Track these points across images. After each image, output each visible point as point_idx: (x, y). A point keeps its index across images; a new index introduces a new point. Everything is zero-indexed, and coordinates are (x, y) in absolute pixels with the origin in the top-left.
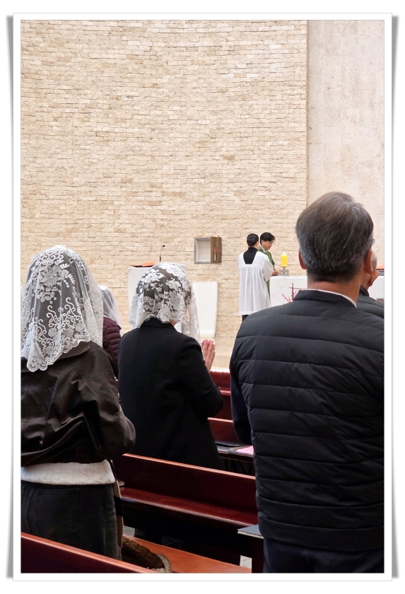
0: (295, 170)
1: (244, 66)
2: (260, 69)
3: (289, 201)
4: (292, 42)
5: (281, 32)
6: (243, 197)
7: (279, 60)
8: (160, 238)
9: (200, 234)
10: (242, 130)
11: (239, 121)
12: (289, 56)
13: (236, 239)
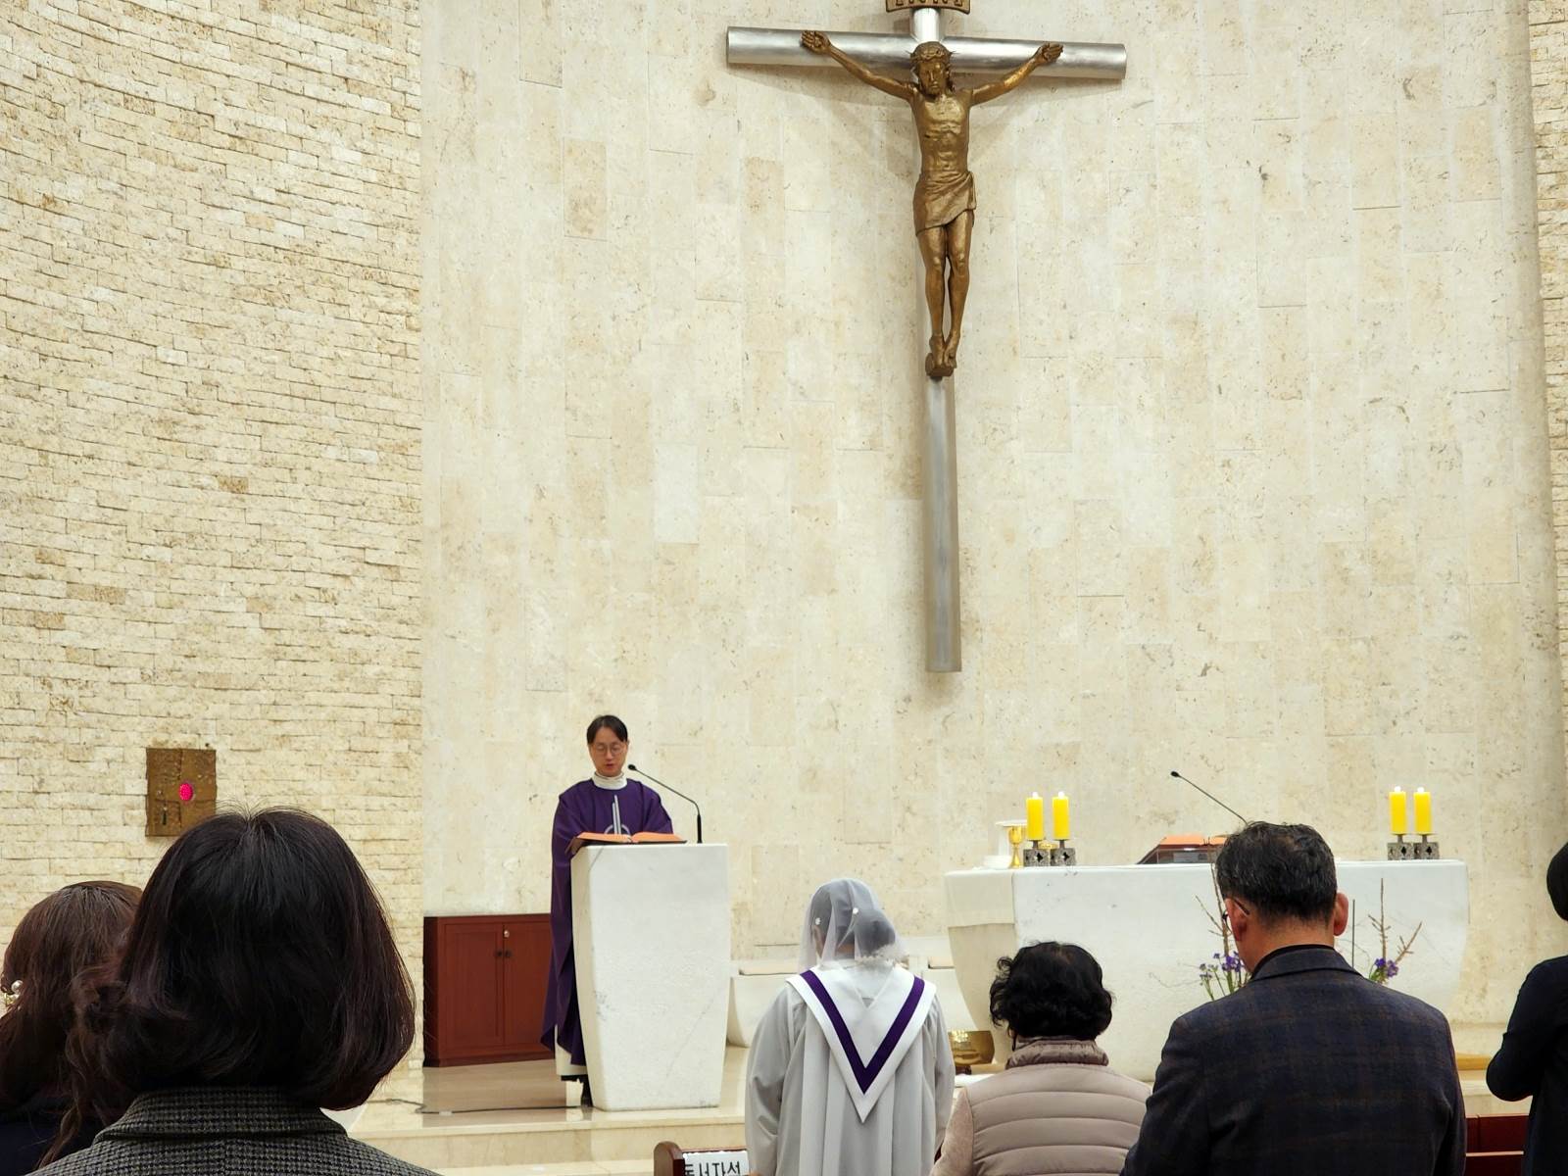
0: (397, 545)
1: (271, 196)
2: (310, 216)
3: (382, 640)
4: (388, 151)
5: (359, 114)
6: (270, 620)
7: (356, 199)
8: (60, 747)
9: (162, 737)
10: (266, 399)
11: (259, 368)
12: (377, 190)
13: (249, 756)
